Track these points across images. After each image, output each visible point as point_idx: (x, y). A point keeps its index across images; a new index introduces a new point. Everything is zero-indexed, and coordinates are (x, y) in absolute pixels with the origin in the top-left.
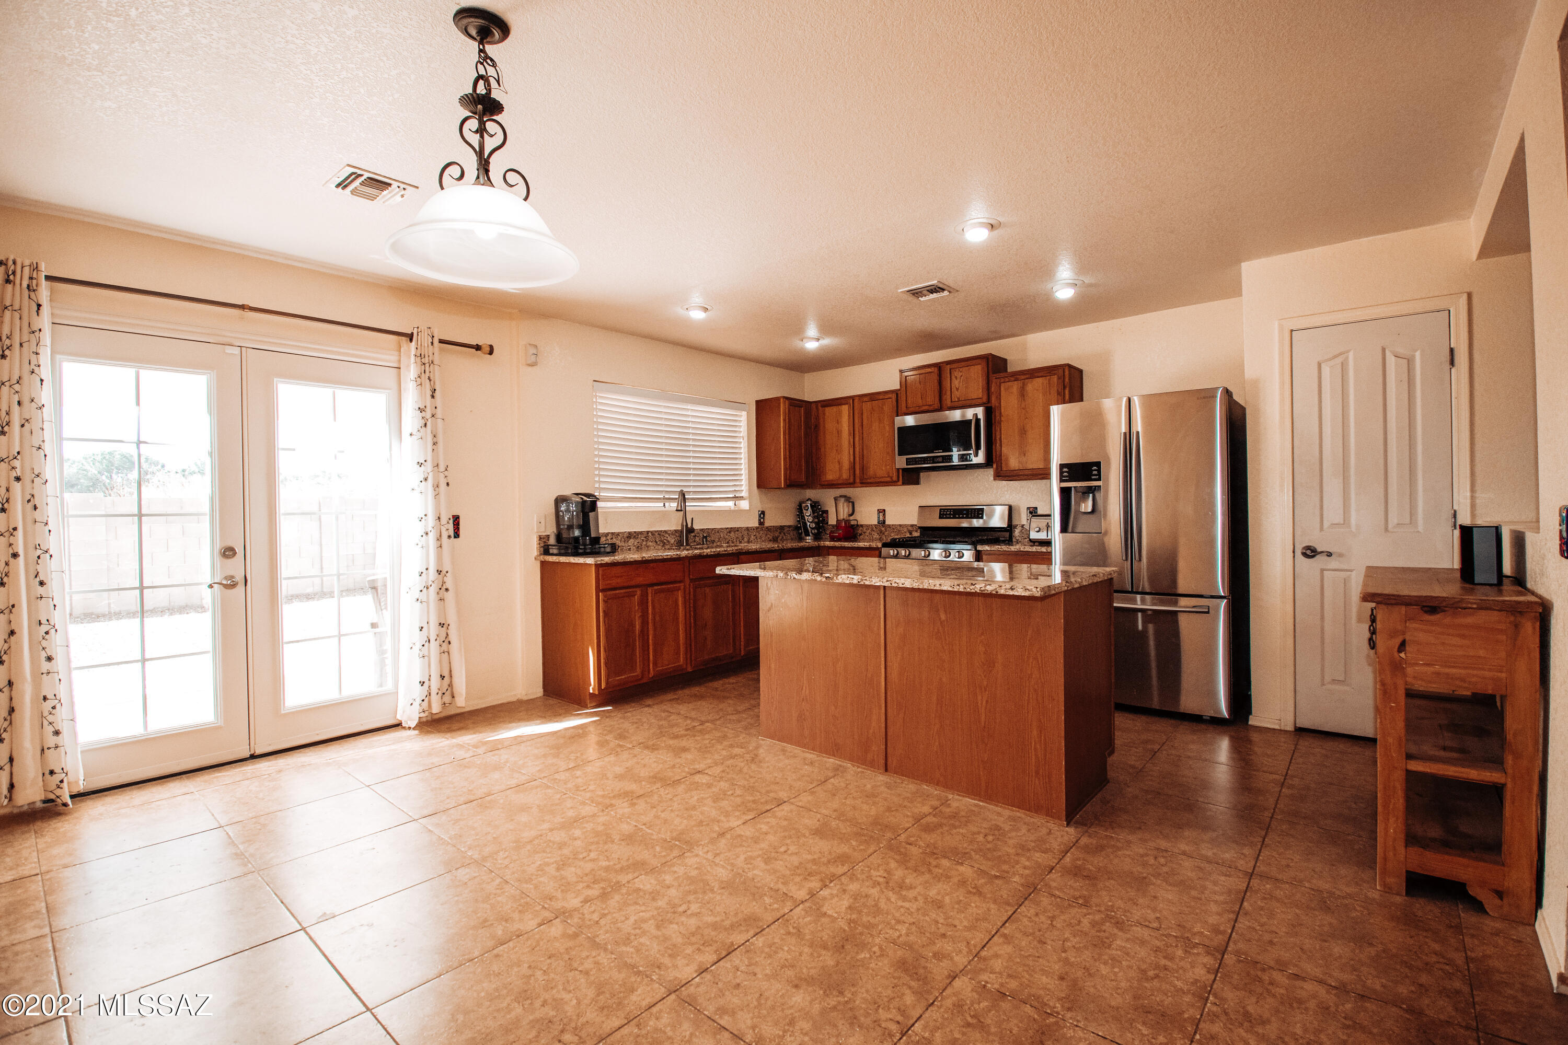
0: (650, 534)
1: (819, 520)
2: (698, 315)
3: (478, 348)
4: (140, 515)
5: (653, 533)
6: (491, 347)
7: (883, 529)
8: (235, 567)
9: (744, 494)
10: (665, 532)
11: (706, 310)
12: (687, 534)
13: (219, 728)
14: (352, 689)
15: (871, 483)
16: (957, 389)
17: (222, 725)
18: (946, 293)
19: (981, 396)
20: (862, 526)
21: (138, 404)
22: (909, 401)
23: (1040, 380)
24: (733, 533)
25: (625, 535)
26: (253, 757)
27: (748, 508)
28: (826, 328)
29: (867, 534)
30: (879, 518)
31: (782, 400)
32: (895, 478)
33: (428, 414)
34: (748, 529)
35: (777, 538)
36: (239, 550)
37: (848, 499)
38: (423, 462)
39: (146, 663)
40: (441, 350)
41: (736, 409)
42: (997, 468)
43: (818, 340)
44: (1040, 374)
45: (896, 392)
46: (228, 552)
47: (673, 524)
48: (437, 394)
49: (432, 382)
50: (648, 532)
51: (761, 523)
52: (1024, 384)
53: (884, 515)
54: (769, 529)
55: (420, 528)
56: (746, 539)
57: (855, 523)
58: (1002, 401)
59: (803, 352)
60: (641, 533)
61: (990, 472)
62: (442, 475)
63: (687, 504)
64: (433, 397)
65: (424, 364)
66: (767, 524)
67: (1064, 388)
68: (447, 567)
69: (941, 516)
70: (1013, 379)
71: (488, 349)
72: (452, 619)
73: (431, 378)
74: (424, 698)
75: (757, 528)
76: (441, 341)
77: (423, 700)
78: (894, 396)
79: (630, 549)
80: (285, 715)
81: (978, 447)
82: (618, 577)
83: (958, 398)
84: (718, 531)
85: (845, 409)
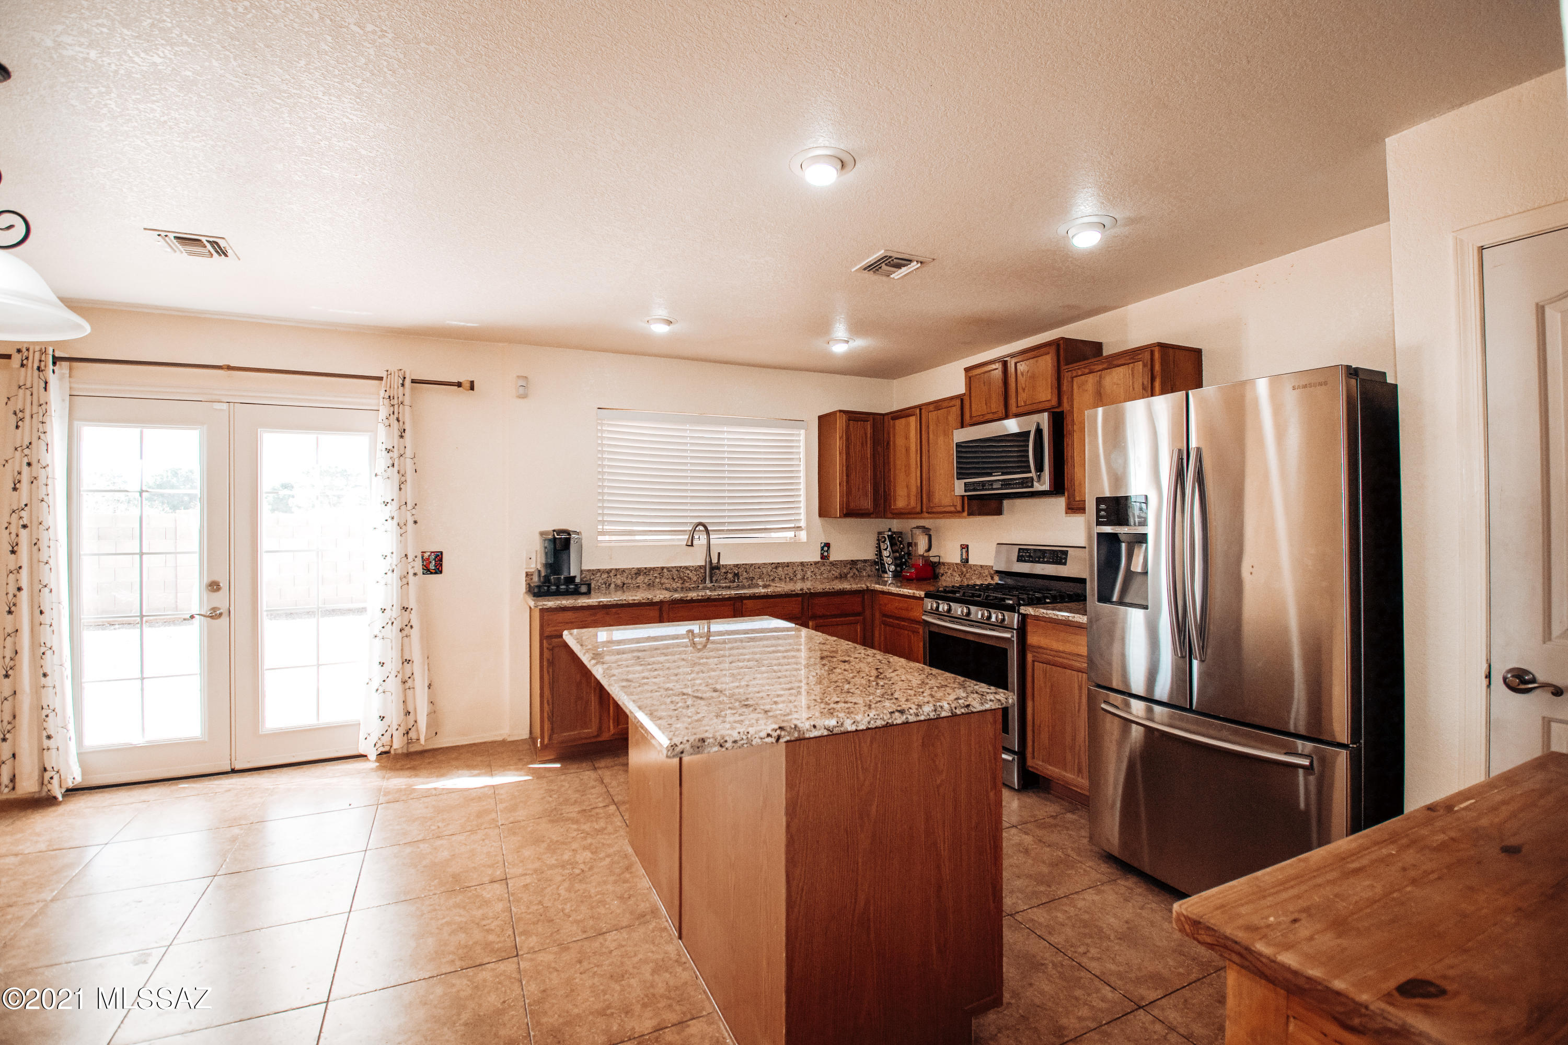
0: (665, 570)
1: (900, 554)
2: (660, 329)
3: (459, 385)
4: (141, 554)
5: (669, 569)
6: (472, 383)
7: (964, 570)
8: (220, 600)
9: (803, 524)
10: (686, 568)
11: (670, 323)
12: (713, 569)
13: (203, 743)
14: (330, 717)
15: (937, 513)
16: (1024, 390)
17: (206, 740)
18: (914, 265)
19: (1049, 398)
20: (944, 564)
21: (141, 458)
22: (973, 409)
23: (1121, 370)
24: (780, 569)
25: (633, 572)
26: (234, 771)
27: (805, 540)
28: (858, 327)
29: (949, 574)
30: (962, 555)
31: (838, 414)
32: (959, 508)
33: (395, 454)
34: (802, 564)
35: (846, 575)
36: (224, 585)
37: (926, 531)
38: (389, 501)
39: (145, 680)
40: (412, 389)
41: (793, 428)
42: (1069, 498)
43: (847, 342)
44: (1120, 362)
45: (961, 398)
46: (214, 586)
47: (696, 559)
48: (407, 435)
49: (401, 423)
50: (663, 568)
51: (823, 557)
52: (1100, 377)
53: (967, 552)
54: (833, 564)
55: (385, 565)
56: (799, 576)
57: (936, 560)
58: (1075, 403)
59: (832, 356)
60: (654, 569)
61: (1060, 502)
62: (409, 514)
63: (711, 537)
64: (402, 437)
65: (393, 405)
66: (833, 558)
67: (1153, 379)
68: (412, 604)
69: (1020, 559)
70: (1087, 371)
71: (468, 385)
72: (416, 655)
73: (400, 419)
74: (384, 733)
75: (816, 563)
76: (413, 381)
77: (383, 735)
78: (958, 402)
79: (638, 587)
80: (265, 735)
81: (1040, 468)
82: (567, 623)
83: (1025, 402)
84: (759, 566)
85: (912, 420)
